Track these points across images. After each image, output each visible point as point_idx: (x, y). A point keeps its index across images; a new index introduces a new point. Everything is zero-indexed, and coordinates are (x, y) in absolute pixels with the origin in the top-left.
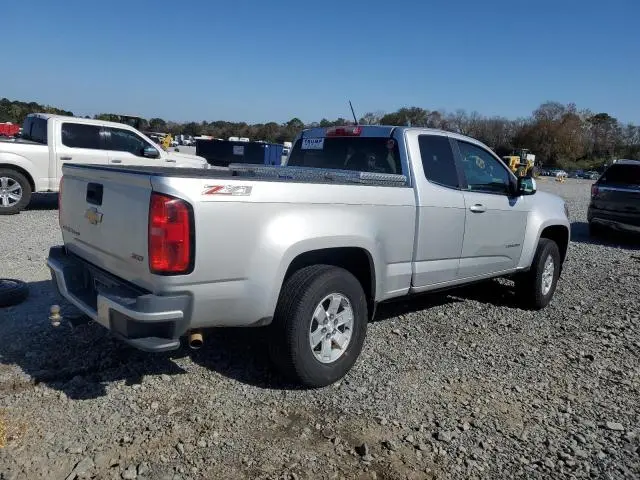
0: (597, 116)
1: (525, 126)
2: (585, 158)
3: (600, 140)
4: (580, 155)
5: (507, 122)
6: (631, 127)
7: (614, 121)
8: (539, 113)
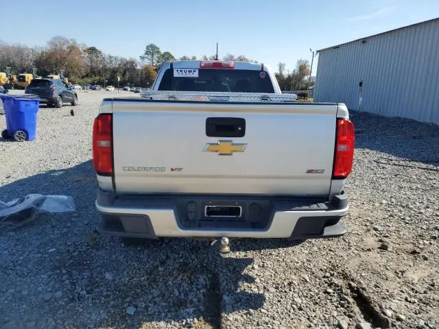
0: (90, 49)
1: (43, 53)
2: (87, 76)
3: (94, 65)
4: (84, 74)
5: (27, 49)
6: (110, 57)
7: (100, 52)
8: (51, 43)
